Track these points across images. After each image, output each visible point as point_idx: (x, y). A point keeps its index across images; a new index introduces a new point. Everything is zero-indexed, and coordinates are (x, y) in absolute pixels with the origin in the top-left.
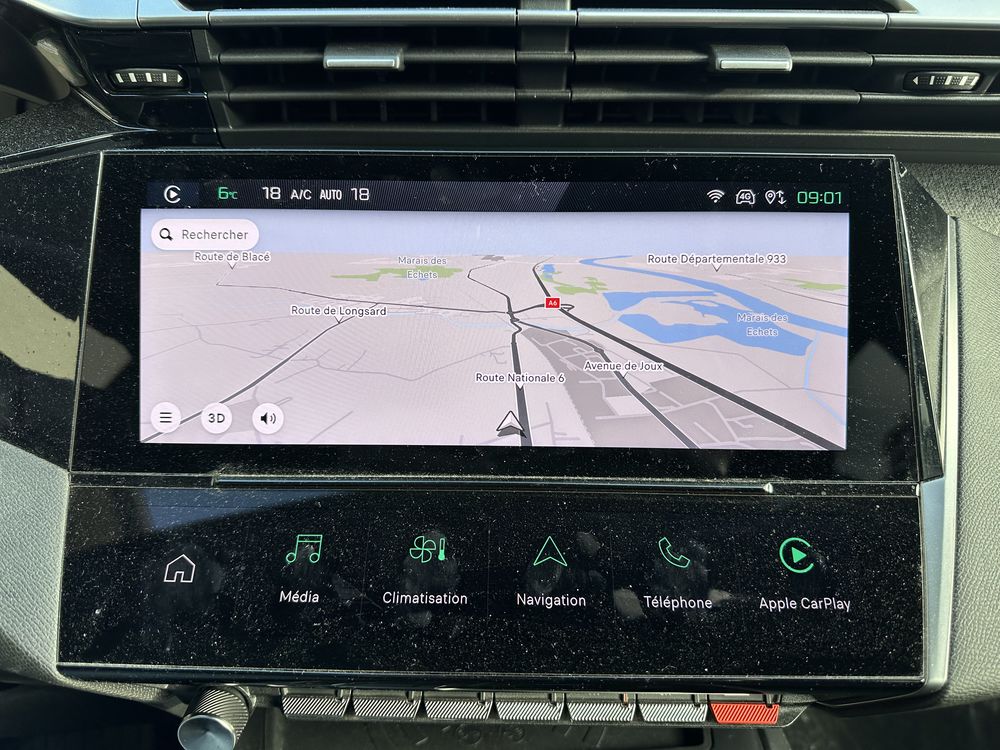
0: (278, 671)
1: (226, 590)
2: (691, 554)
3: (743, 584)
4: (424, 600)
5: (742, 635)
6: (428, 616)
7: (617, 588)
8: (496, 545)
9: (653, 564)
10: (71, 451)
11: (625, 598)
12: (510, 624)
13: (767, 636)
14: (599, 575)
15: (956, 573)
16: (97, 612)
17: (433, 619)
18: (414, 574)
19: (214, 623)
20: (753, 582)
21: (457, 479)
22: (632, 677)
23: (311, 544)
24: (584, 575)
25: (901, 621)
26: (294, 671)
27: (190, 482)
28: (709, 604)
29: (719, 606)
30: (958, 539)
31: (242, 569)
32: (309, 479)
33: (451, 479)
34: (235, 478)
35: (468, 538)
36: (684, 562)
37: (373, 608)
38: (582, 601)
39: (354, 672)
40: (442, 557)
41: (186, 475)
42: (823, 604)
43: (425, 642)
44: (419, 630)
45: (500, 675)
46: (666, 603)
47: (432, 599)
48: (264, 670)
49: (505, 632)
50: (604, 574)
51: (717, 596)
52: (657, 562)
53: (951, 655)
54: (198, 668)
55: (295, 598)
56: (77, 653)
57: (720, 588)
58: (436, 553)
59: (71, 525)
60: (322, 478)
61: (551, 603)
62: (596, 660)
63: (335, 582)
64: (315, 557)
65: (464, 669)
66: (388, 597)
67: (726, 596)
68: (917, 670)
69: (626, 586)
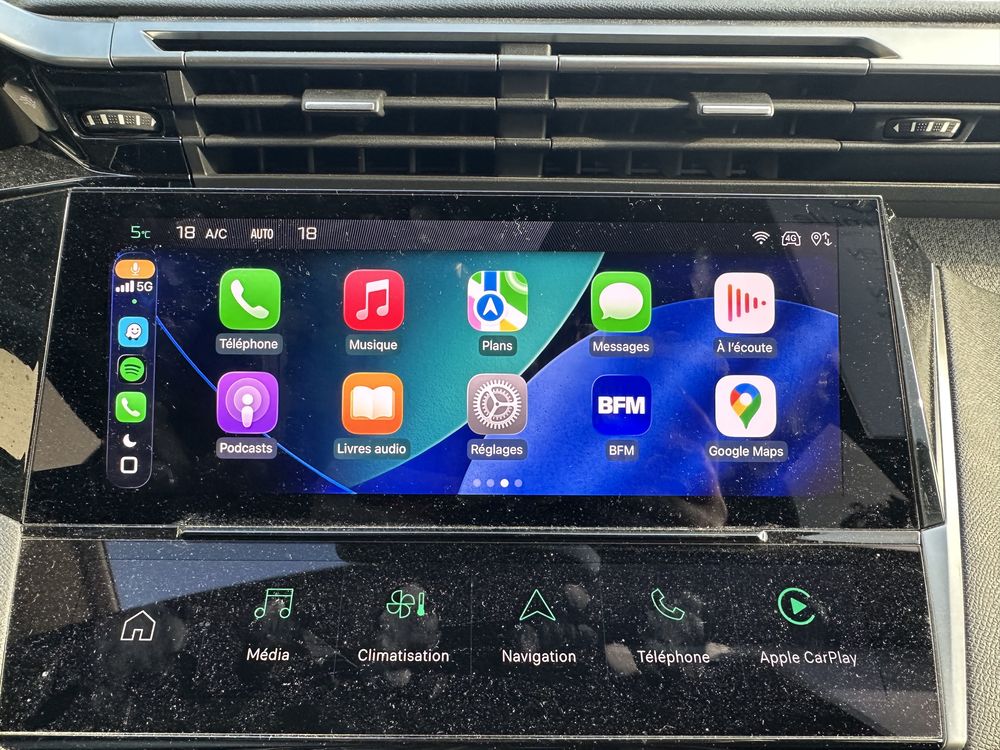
0: (244, 736)
1: (188, 648)
2: (687, 605)
3: (742, 637)
4: (402, 658)
5: (744, 691)
6: (407, 675)
7: (609, 642)
8: (479, 599)
9: (646, 617)
10: (25, 501)
11: (619, 654)
12: (495, 683)
13: (770, 693)
14: (589, 629)
15: (967, 625)
16: (45, 674)
17: (412, 678)
18: (391, 629)
19: (173, 684)
20: (752, 635)
21: (437, 530)
22: (627, 738)
23: (281, 598)
24: (573, 629)
25: (913, 676)
26: (261, 736)
27: (152, 534)
28: (706, 658)
29: (718, 660)
30: (965, 589)
31: (207, 624)
32: (280, 529)
33: (431, 530)
34: (202, 529)
35: (450, 592)
36: (678, 615)
37: (346, 666)
38: (572, 657)
39: (326, 737)
40: (421, 612)
41: (150, 526)
42: (827, 658)
43: (404, 703)
44: (397, 689)
45: (485, 737)
46: (661, 658)
47: (411, 657)
48: (228, 736)
49: (489, 691)
50: (595, 628)
51: (715, 650)
52: (650, 614)
53: (969, 713)
54: (155, 735)
55: (262, 655)
56: (18, 721)
57: (717, 641)
58: (415, 608)
59: (21, 580)
60: (293, 529)
61: (537, 659)
62: (589, 720)
63: (306, 638)
64: (285, 611)
65: (446, 731)
66: (364, 655)
67: (725, 649)
68: (935, 731)
69: (618, 640)
